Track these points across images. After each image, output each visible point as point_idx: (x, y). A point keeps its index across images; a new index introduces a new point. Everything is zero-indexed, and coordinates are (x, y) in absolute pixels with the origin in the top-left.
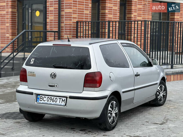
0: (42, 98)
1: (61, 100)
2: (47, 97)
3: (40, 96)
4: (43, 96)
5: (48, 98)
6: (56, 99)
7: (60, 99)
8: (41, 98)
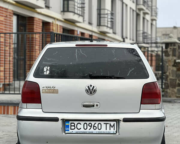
0: (74, 126)
1: (108, 125)
2: (82, 123)
3: (70, 122)
4: (76, 123)
5: (85, 125)
6: (100, 125)
7: (106, 124)
8: (71, 126)
